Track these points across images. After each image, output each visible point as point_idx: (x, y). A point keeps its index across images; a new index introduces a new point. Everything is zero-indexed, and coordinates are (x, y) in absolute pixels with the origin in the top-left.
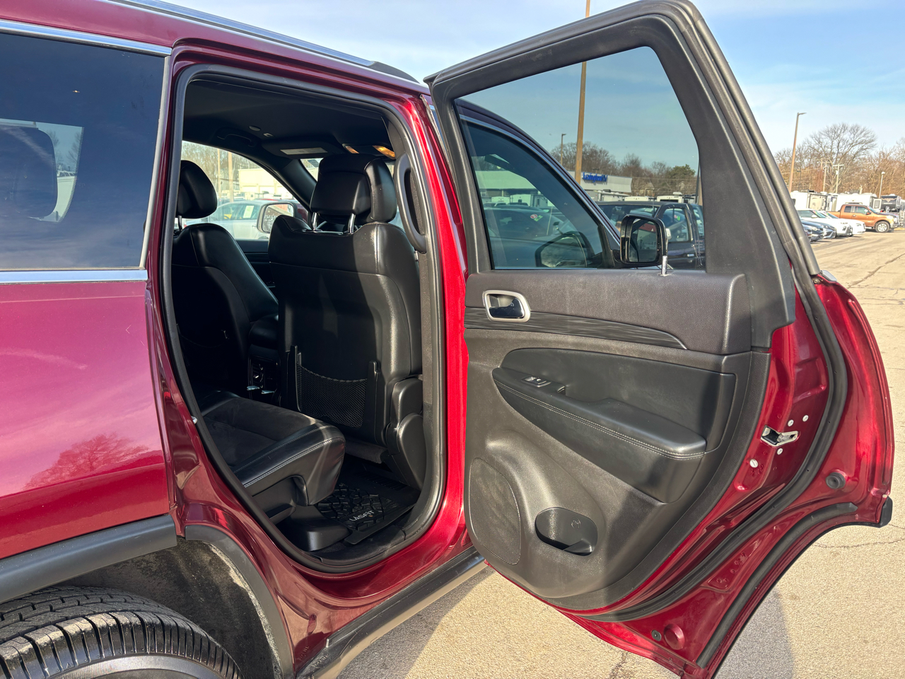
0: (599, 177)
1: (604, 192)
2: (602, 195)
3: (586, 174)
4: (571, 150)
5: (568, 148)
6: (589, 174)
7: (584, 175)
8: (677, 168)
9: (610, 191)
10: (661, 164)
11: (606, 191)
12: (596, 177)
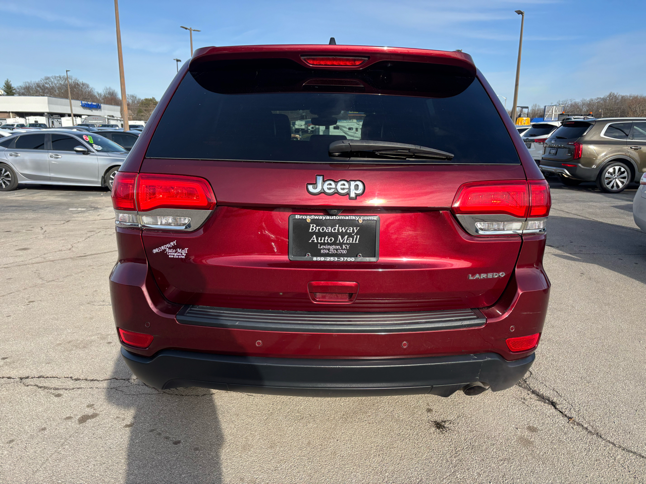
0: (94, 105)
1: (109, 117)
2: (108, 119)
3: (83, 102)
4: (56, 82)
5: (53, 80)
6: (86, 103)
7: (82, 104)
8: (146, 100)
9: (113, 117)
10: (133, 96)
11: (110, 116)
12: (91, 105)
